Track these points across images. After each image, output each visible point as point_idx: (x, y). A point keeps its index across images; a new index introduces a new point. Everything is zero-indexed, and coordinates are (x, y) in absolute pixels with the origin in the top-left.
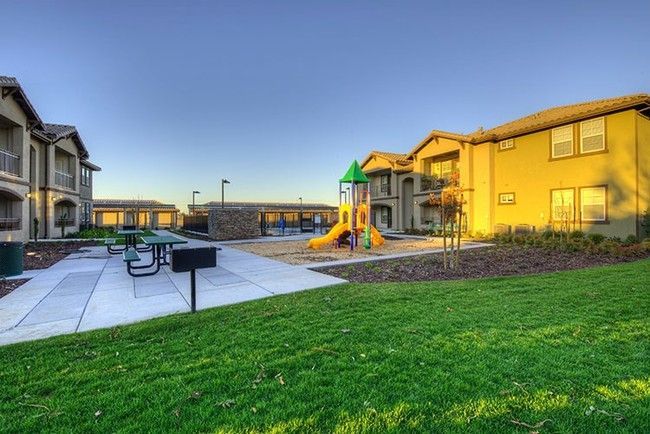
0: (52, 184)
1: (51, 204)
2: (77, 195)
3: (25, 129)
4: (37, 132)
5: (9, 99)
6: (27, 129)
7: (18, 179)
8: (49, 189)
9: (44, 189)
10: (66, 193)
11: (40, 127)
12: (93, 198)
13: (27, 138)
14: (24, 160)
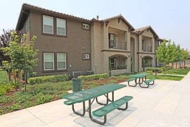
0: (141, 51)
1: (140, 59)
2: (153, 54)
3: (128, 32)
5: (121, 22)
7: (125, 51)
9: (138, 53)
10: (148, 53)
13: (129, 35)
14: (128, 43)
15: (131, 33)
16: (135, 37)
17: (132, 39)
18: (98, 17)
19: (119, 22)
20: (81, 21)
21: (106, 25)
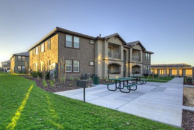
0: (131, 60)
1: (131, 67)
2: (141, 63)
3: (122, 46)
4: (125, 46)
5: (117, 39)
6: (122, 45)
7: (120, 60)
8: (130, 62)
9: (129, 62)
10: (137, 63)
11: (125, 44)
12: (151, 64)
13: (122, 48)
14: (121, 54)
15: (124, 47)
16: (127, 50)
17: (125, 51)
18: (100, 35)
19: (115, 38)
20: (89, 38)
21: (107, 41)
